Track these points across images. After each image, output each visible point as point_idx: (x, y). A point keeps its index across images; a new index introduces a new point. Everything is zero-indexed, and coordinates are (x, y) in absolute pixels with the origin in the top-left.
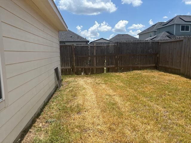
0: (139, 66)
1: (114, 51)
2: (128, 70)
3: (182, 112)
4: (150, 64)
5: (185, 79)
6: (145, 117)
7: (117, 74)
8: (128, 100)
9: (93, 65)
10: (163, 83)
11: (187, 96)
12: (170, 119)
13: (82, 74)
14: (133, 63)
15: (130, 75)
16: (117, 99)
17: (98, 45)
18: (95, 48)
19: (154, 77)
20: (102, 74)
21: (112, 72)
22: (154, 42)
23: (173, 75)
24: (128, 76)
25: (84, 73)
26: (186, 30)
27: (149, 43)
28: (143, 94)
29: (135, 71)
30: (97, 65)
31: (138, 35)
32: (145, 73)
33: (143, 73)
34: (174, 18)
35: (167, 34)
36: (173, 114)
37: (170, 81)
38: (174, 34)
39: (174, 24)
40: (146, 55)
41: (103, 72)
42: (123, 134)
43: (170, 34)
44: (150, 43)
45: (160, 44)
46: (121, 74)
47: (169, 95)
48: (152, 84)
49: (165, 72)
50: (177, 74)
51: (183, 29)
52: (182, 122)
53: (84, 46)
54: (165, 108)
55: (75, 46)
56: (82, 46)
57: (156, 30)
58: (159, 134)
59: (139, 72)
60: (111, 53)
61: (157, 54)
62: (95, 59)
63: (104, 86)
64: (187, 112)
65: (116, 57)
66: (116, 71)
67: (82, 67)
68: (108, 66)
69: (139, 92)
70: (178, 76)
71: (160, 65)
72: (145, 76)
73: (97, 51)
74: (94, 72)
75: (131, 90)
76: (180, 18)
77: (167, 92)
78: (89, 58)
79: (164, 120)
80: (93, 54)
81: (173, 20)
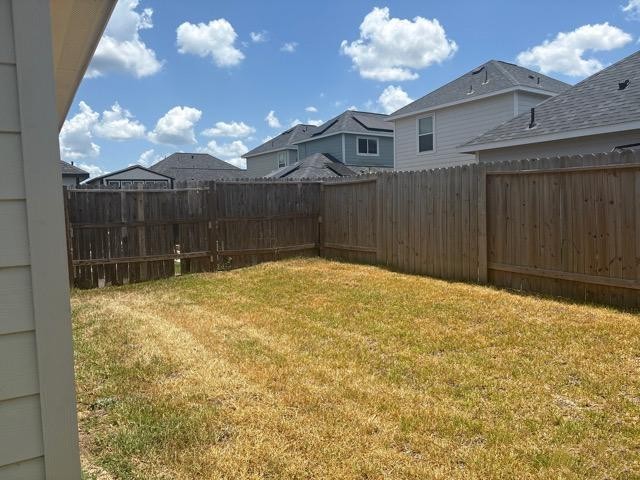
0: (275, 248)
1: (202, 207)
2: (246, 262)
3: (401, 336)
4: (301, 243)
5: (389, 274)
6: (335, 356)
7: (219, 275)
8: (282, 331)
9: (137, 254)
10: (346, 287)
11: (403, 306)
12: (382, 351)
13: (102, 283)
14: (259, 241)
15: (256, 276)
16: (254, 333)
17: (151, 190)
18: (141, 198)
19: (320, 275)
20: (171, 278)
21: (200, 271)
22: (308, 184)
23: (362, 267)
24: (251, 278)
25: (107, 281)
26: (370, 152)
27: (296, 185)
28: (311, 313)
29: (266, 264)
30: (149, 253)
31: (245, 160)
32: (295, 267)
33: (288, 268)
34: (339, 117)
35: (327, 160)
36: (385, 342)
37: (360, 281)
38: (344, 161)
39: (341, 134)
40: (291, 220)
41: (171, 273)
42: (304, 390)
43: (334, 161)
44: (299, 186)
45: (322, 188)
46: (230, 274)
47: (366, 309)
48: (322, 291)
49: (341, 262)
50: (371, 264)
51: (362, 149)
52: (407, 352)
53: (103, 194)
54: (367, 334)
55: (72, 193)
56: (97, 194)
57: (297, 148)
58: (373, 377)
59: (277, 265)
60: (193, 216)
61: (318, 215)
62: (142, 234)
63: (198, 310)
64: (411, 335)
65: (210, 226)
66: (212, 268)
67: (98, 262)
68: (187, 255)
69: (300, 312)
70: (373, 268)
71: (327, 244)
72: (298, 275)
73: (147, 206)
74: (141, 277)
75: (278, 311)
76: (354, 117)
77: (360, 304)
78: (124, 231)
79: (372, 355)
80: (135, 217)
81: (337, 121)
